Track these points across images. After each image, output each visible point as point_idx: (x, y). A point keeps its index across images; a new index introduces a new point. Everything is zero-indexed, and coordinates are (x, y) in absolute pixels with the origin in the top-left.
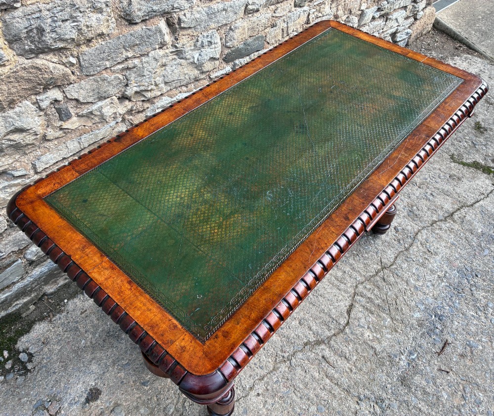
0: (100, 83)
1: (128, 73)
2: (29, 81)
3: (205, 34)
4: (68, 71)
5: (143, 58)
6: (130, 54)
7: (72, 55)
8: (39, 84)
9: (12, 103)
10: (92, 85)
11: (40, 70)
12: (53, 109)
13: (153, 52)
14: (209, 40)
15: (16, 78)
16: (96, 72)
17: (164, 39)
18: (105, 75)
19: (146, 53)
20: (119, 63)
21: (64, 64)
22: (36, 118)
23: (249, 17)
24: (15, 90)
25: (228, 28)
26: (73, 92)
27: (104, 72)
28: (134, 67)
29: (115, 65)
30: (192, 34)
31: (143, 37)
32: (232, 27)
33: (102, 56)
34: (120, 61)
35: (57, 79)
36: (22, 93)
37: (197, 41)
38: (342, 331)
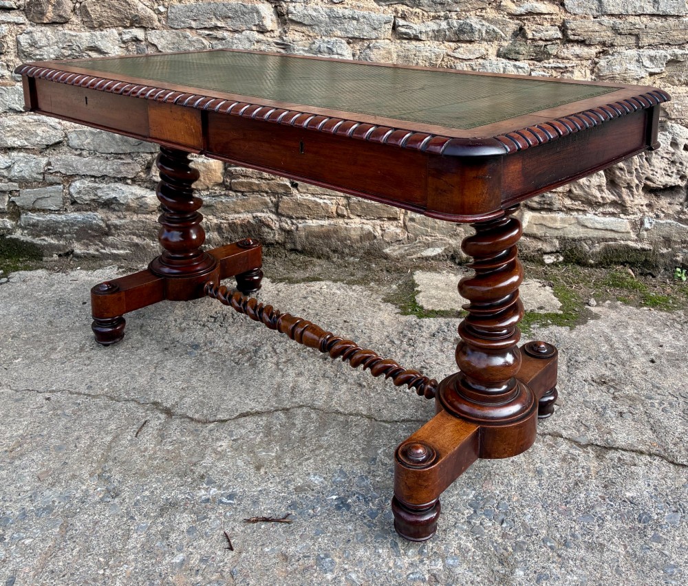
0: (182, 39)
1: (214, 42)
2: (119, 11)
3: (326, 39)
4: (155, 16)
5: (237, 34)
6: (219, 24)
7: (163, 5)
8: (127, 18)
9: (101, 26)
10: (174, 38)
11: (129, 5)
12: (134, 47)
13: (248, 32)
14: (329, 46)
15: (109, 5)
16: (179, 27)
17: (262, 22)
18: (188, 32)
19: (240, 30)
20: (205, 28)
21: (154, 10)
22: (117, 47)
23: (402, 42)
24: (106, 14)
25: (366, 45)
26: (154, 37)
27: (188, 30)
28: (224, 39)
29: (201, 29)
30: (307, 33)
31: (237, 11)
32: (371, 45)
33: (188, 14)
34: (207, 26)
35: (142, 19)
36: (112, 20)
37: (314, 43)
38: (207, 422)
